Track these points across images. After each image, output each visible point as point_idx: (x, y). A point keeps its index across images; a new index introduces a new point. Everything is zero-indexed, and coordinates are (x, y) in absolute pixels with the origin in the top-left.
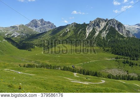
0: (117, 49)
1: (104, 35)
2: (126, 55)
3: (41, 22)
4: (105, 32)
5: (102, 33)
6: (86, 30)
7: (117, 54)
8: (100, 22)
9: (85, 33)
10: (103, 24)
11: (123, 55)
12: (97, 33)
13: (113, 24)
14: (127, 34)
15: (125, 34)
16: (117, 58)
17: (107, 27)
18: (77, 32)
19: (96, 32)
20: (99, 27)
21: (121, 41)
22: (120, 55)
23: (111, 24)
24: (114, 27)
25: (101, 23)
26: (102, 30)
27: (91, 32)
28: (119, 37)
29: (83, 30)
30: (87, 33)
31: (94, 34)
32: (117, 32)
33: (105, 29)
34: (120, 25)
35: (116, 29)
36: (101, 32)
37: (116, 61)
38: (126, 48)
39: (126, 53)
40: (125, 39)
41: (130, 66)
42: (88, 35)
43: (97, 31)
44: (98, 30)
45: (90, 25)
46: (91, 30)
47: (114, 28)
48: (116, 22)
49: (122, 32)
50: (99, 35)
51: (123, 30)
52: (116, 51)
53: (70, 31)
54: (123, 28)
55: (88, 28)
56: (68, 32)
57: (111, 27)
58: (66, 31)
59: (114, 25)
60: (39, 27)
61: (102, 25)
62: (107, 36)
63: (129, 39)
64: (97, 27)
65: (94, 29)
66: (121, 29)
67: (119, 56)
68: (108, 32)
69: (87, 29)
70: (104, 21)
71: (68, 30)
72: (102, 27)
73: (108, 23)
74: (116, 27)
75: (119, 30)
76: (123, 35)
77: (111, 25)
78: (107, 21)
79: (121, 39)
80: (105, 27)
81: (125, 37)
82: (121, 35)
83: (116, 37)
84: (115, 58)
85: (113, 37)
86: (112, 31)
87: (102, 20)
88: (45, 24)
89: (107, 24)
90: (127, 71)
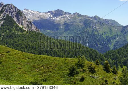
13: (10, 12)
14: (28, 27)
15: (25, 26)
21: (19, 36)
23: (7, 11)
24: (12, 16)
28: (17, 30)
32: (15, 23)
34: (19, 14)
35: (14, 19)
40: (24, 33)
47: (11, 18)
48: (14, 9)
49: (22, 24)
51: (24, 21)
54: (23, 18)
57: (8, 15)
59: (12, 13)
63: (30, 34)
66: (21, 19)
73: (4, 10)
74: (15, 17)
75: (18, 20)
76: (23, 27)
77: (8, 13)
78: (2, 6)
79: (19, 33)
81: (24, 31)
82: (20, 28)
83: (14, 30)
85: (9, 30)
86: (9, 21)
89: (2, 11)
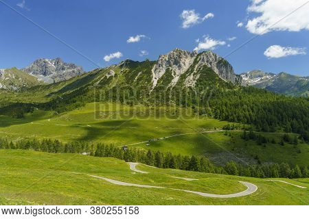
0: (224, 108)
1: (191, 82)
2: (246, 120)
3: (55, 65)
4: (192, 77)
5: (185, 78)
6: (151, 73)
7: (226, 119)
8: (180, 58)
9: (149, 80)
10: (187, 62)
11: (239, 120)
12: (176, 80)
13: (207, 62)
14: (237, 82)
15: (232, 81)
16: (227, 128)
17: (196, 66)
18: (133, 77)
19: (172, 78)
20: (180, 67)
22: (233, 121)
23: (203, 60)
24: (211, 67)
25: (183, 60)
26: (187, 72)
27: (162, 78)
28: (223, 86)
29: (146, 73)
30: (153, 79)
31: (170, 82)
32: (218, 76)
33: (192, 71)
34: (222, 63)
35: (215, 71)
36: (183, 77)
37: (226, 135)
38: (245, 106)
39: (245, 116)
40: (235, 89)
41: (260, 144)
42: (155, 83)
43: (175, 74)
44: (178, 72)
45: (160, 62)
46: (162, 73)
47: (211, 70)
48: (213, 57)
49: (227, 78)
50: (180, 83)
52: (223, 112)
53: (116, 75)
54: (229, 69)
55: (156, 69)
56: (111, 77)
57: (205, 66)
58: (108, 76)
59: (211, 63)
60: (50, 73)
61: (184, 63)
62: (197, 85)
64: (175, 68)
65: (167, 70)
66: (225, 71)
67: (231, 124)
68: (198, 76)
69: (153, 71)
70: (189, 56)
71: (113, 74)
72: (185, 68)
73: (198, 59)
74: (215, 68)
75: (221, 72)
77: (205, 63)
78: (196, 55)
79: (227, 90)
80: (192, 67)
82: (227, 83)
83: (217, 86)
84: (223, 129)
86: (208, 74)
87: (185, 54)
88: (63, 69)
89: (196, 62)
90: (256, 158)
